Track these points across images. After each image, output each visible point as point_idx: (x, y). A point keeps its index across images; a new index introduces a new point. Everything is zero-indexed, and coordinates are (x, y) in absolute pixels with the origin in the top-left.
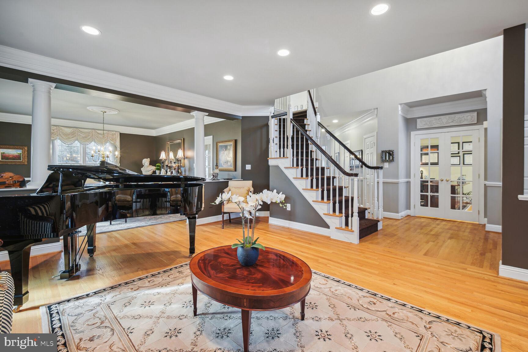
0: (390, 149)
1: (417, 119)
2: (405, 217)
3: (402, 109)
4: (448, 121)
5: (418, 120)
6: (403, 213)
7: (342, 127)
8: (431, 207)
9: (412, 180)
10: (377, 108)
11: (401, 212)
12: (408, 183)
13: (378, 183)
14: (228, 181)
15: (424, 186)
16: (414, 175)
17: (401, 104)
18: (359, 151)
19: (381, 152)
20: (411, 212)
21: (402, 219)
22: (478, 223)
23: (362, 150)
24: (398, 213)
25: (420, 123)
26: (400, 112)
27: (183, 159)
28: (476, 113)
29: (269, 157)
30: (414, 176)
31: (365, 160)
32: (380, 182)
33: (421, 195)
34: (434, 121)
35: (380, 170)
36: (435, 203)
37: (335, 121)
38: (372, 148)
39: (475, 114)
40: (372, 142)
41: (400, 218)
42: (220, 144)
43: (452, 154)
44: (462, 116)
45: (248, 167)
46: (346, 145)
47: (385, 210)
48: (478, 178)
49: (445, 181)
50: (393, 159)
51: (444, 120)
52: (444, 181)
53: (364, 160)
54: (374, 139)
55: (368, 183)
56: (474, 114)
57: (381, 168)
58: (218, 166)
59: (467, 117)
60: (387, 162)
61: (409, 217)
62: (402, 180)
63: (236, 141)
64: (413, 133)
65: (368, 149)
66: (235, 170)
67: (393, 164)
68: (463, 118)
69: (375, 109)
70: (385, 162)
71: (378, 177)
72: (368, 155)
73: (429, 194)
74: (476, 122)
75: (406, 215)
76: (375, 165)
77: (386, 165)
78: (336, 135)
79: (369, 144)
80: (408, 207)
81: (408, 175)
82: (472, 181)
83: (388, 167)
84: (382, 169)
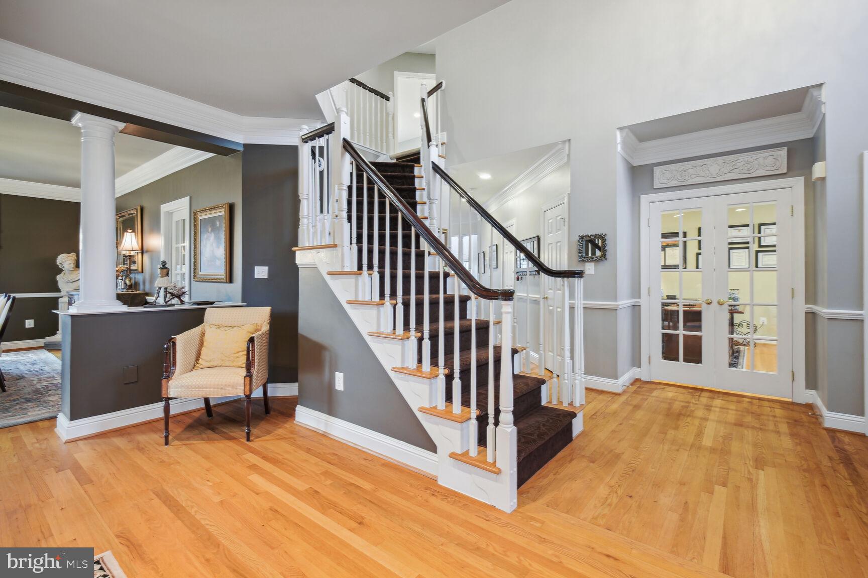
0: (599, 233)
1: (655, 168)
2: (632, 384)
3: (624, 142)
4: (722, 170)
5: (657, 170)
6: (625, 378)
7: (501, 193)
8: (685, 360)
9: (643, 301)
10: (569, 140)
11: (623, 374)
12: (636, 308)
13: (572, 308)
14: (205, 309)
15: (669, 317)
16: (647, 291)
17: (621, 129)
18: (532, 240)
19: (578, 238)
20: (643, 373)
21: (624, 392)
22: (790, 400)
23: (538, 237)
24: (616, 377)
25: (661, 176)
26: (619, 148)
27: (140, 255)
28: (786, 148)
29: (297, 245)
30: (649, 292)
31: (545, 259)
32: (576, 309)
33: (663, 335)
34: (690, 171)
35: (576, 279)
36: (694, 354)
37: (485, 176)
38: (559, 230)
39: (784, 152)
40: (560, 217)
41: (619, 391)
42: (202, 217)
43: (730, 244)
44: (755, 158)
45: (261, 272)
46: (508, 230)
47: (587, 372)
48: (791, 297)
49: (717, 304)
50: (604, 255)
51: (714, 168)
52: (715, 303)
53: (542, 260)
54: (562, 211)
55: (551, 308)
56: (779, 153)
57: (580, 274)
58: (166, 268)
59: (765, 158)
60: (591, 261)
61: (638, 384)
62: (624, 302)
63: (231, 208)
64: (645, 199)
65: (551, 233)
66: (230, 280)
67: (604, 266)
68: (756, 162)
69: (564, 142)
70: (587, 262)
71: (572, 296)
72: (550, 247)
73: (681, 332)
74: (785, 171)
75: (632, 381)
76: (565, 267)
77: (590, 268)
78: (492, 210)
79: (552, 222)
80: (636, 361)
81: (636, 291)
82: (776, 303)
83: (593, 273)
84: (582, 277)
